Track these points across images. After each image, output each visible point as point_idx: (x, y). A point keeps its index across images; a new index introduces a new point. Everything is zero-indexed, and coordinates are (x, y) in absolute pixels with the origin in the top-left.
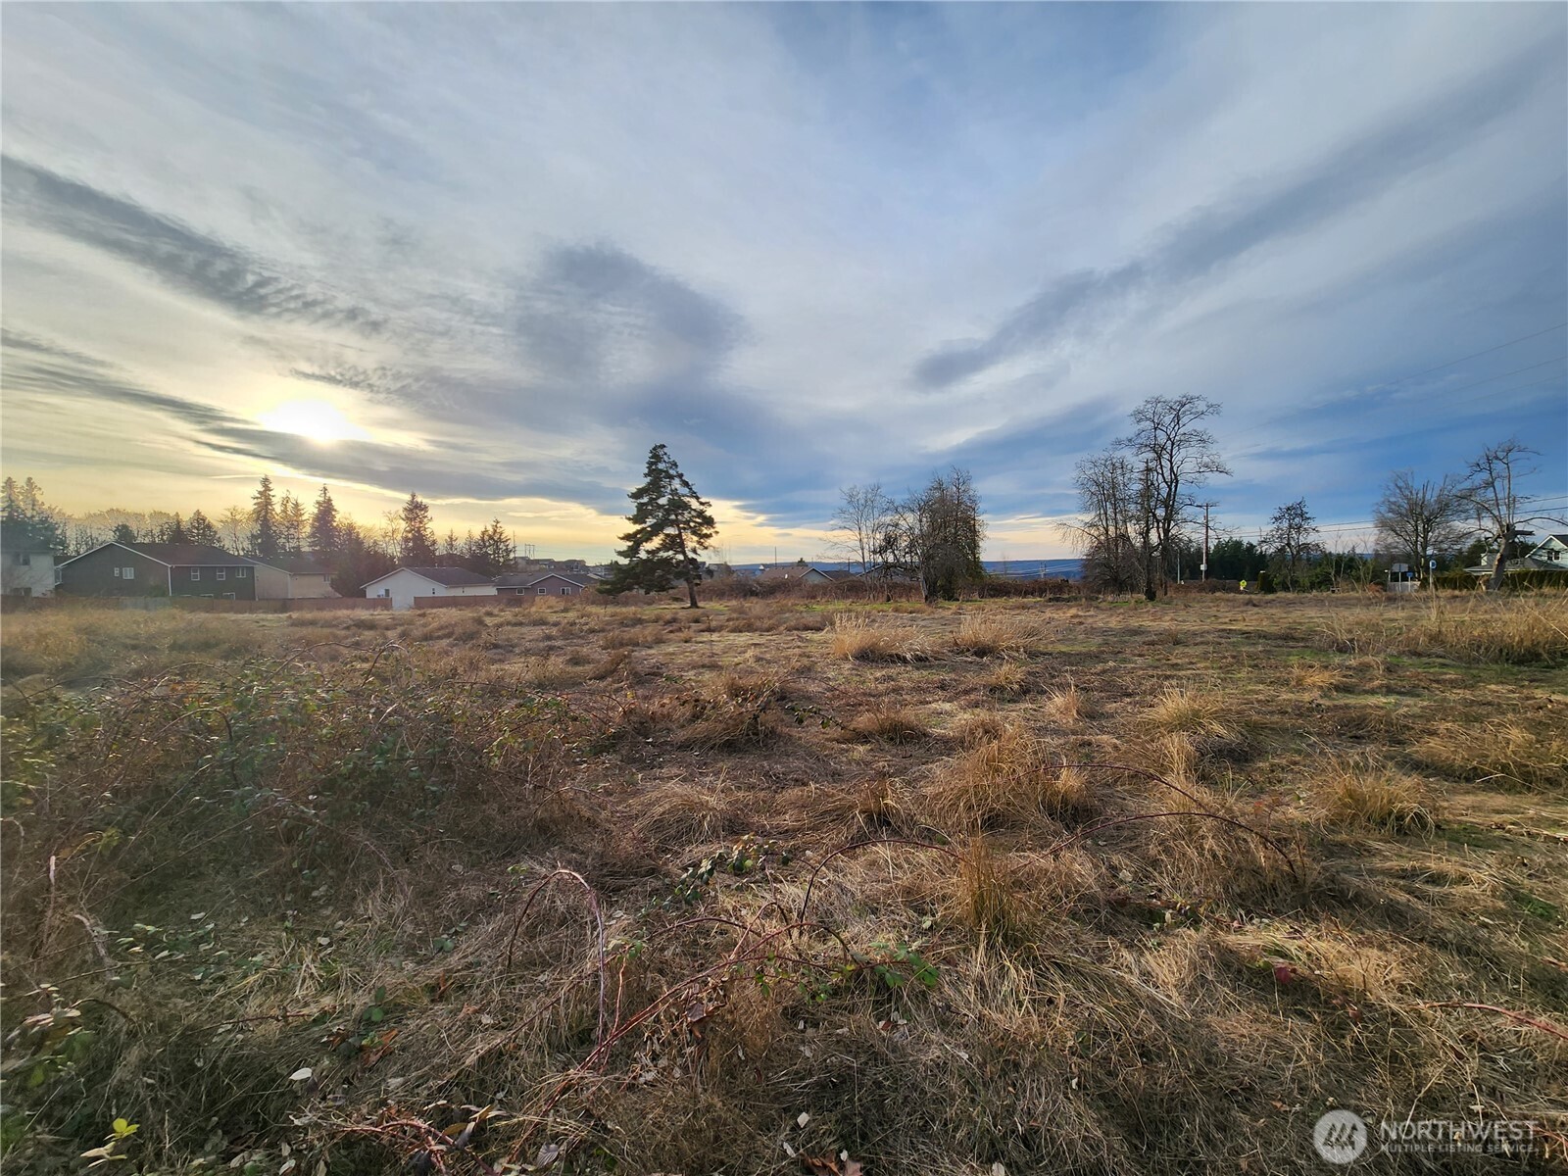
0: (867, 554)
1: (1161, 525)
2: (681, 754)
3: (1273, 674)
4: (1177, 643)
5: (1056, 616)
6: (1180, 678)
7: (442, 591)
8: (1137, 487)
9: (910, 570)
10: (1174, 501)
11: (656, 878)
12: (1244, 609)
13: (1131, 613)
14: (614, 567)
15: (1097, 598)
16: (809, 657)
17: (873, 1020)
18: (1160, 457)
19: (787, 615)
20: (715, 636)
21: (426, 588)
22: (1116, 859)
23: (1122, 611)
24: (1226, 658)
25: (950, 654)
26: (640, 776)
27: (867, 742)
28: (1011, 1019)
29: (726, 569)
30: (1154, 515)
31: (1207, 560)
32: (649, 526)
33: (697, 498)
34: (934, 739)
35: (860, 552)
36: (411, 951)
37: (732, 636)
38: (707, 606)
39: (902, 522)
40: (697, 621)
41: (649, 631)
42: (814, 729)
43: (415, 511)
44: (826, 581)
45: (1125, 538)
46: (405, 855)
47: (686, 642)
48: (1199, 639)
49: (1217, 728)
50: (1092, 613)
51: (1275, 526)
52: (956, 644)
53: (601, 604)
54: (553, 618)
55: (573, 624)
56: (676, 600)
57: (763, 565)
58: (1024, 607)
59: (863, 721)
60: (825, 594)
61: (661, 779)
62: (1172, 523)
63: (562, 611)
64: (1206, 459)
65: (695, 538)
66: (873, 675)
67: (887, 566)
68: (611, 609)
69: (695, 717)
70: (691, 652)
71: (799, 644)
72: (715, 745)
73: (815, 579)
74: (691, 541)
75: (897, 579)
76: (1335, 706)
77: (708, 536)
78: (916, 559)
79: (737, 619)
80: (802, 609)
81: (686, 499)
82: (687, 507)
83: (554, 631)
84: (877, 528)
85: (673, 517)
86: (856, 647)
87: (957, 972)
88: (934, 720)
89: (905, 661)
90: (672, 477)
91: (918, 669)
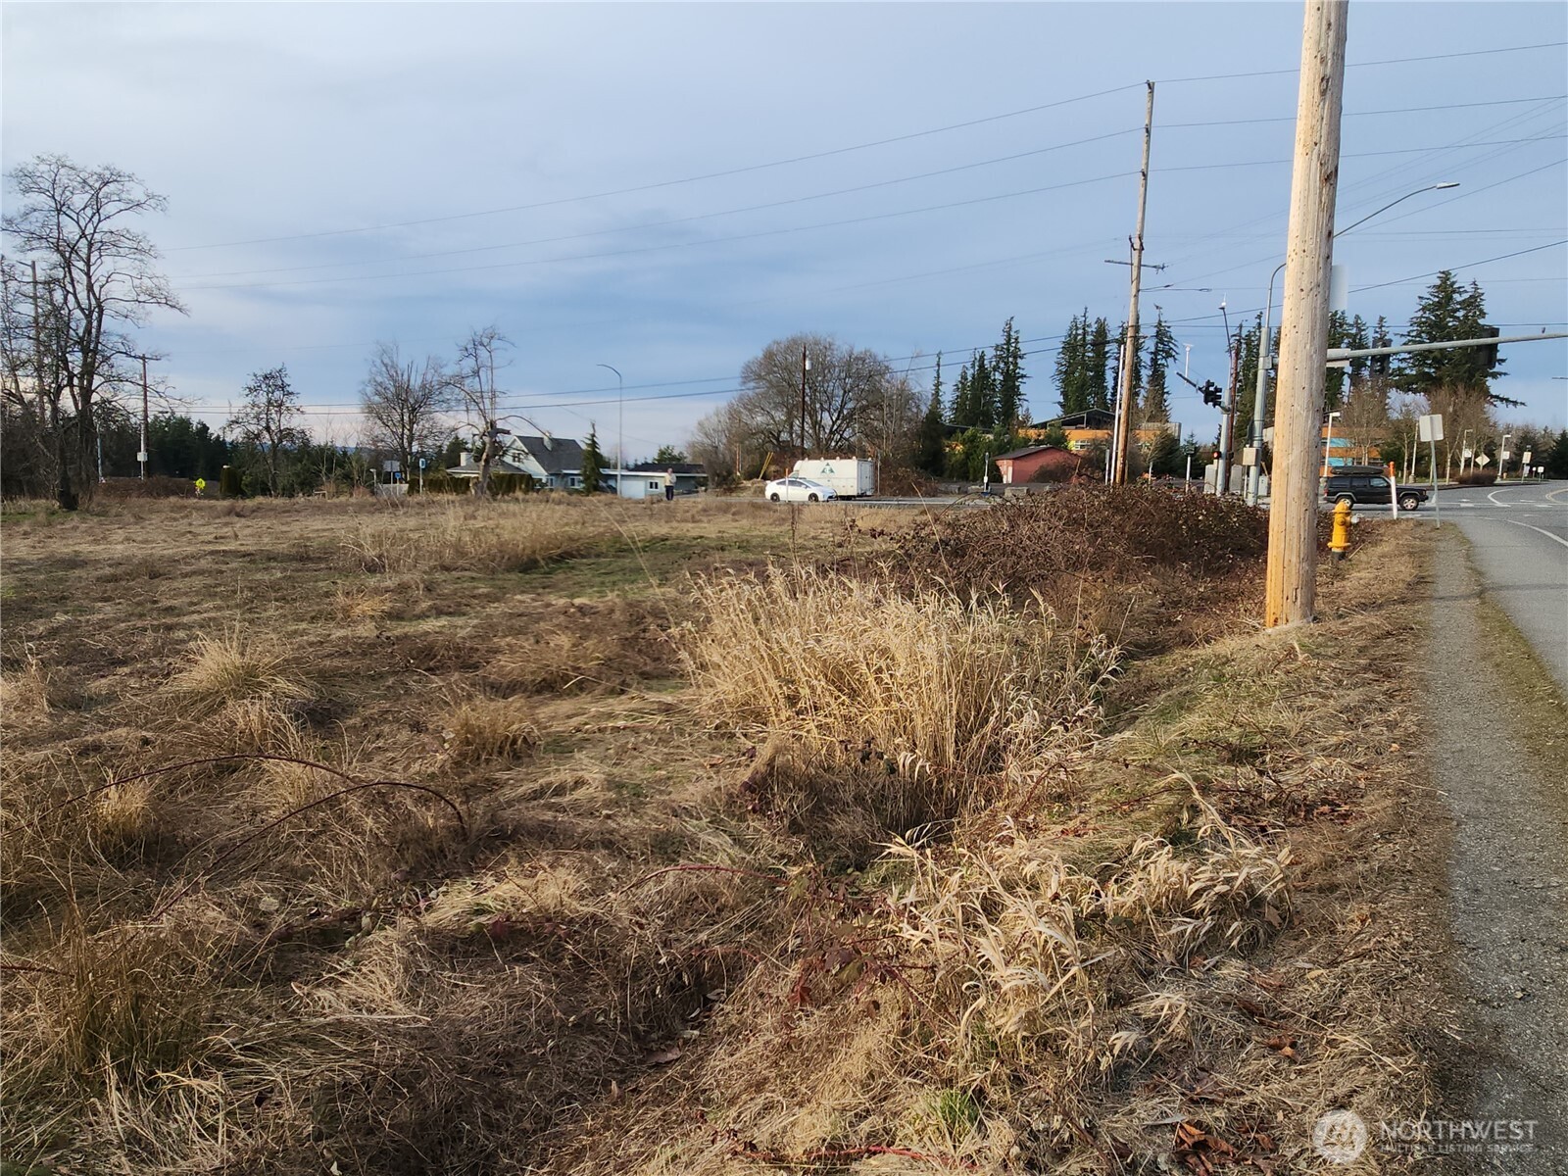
3: (309, 608)
4: (154, 575)
31: (147, 443)
49: (285, 686)
51: (249, 399)
64: (147, 282)
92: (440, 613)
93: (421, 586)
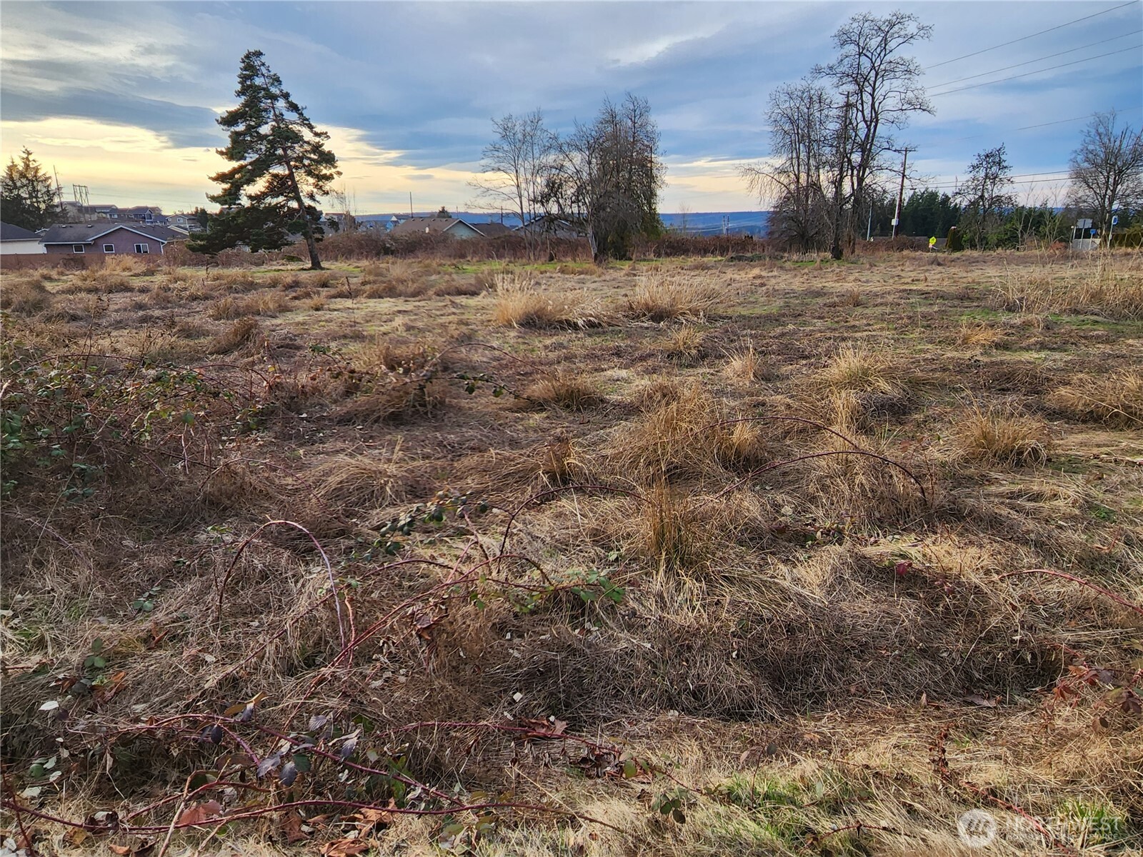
0: (525, 203)
1: (855, 172)
2: (343, 428)
3: (943, 334)
4: (857, 304)
5: (737, 277)
6: (856, 340)
8: (833, 126)
9: (577, 223)
10: (872, 144)
11: (349, 538)
12: (929, 267)
13: (816, 273)
14: (201, 217)
15: (782, 257)
16: (467, 324)
17: (569, 629)
18: (861, 91)
19: (433, 277)
20: (351, 303)
22: (779, 498)
23: (806, 271)
24: (902, 318)
25: (625, 319)
26: (301, 452)
27: (542, 410)
28: (685, 618)
29: (352, 222)
30: (849, 161)
31: (899, 213)
32: (251, 164)
33: (311, 127)
34: (612, 405)
35: (517, 200)
37: (372, 303)
38: (333, 267)
39: (567, 164)
40: (324, 285)
42: (484, 400)
44: (475, 235)
45: (815, 187)
47: (317, 309)
48: (879, 300)
49: (883, 385)
50: (775, 273)
51: (971, 175)
52: (631, 308)
53: (196, 264)
54: (137, 283)
55: (167, 289)
56: (291, 259)
57: (397, 216)
58: (704, 267)
59: (538, 388)
60: (475, 253)
61: (327, 454)
62: (868, 171)
63: (145, 274)
64: (910, 95)
65: (311, 180)
66: (541, 344)
67: (549, 219)
68: (215, 271)
69: (348, 393)
70: (326, 321)
71: (454, 310)
72: (379, 417)
73: (463, 234)
74: (306, 184)
75: (561, 234)
76: (992, 362)
77: (329, 178)
78: (584, 210)
79: (375, 282)
80: (450, 270)
81: (296, 128)
82: (297, 138)
83: (144, 298)
84: (537, 171)
85: (280, 152)
86: (521, 312)
87: (640, 591)
88: (609, 387)
89: (575, 327)
90: (274, 98)
91: (590, 336)
92: (1043, 346)
93: (1042, 325)
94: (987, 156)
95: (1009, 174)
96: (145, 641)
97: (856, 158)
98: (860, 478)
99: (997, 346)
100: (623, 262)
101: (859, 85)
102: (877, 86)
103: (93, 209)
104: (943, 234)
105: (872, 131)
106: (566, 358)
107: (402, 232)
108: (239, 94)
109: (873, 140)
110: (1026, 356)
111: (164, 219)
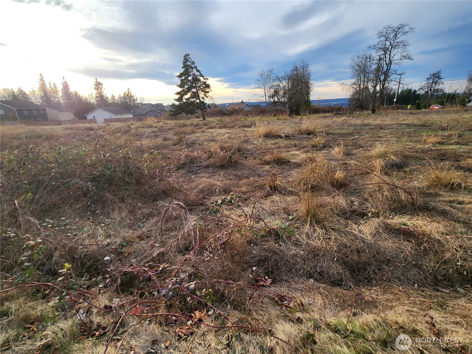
0: (267, 98)
1: (382, 83)
2: (206, 169)
3: (416, 139)
4: (381, 128)
5: (337, 120)
6: (381, 141)
7: (113, 116)
8: (374, 67)
9: (283, 104)
10: (388, 72)
12: (409, 115)
13: (366, 118)
14: (173, 105)
15: (353, 113)
16: (247, 136)
17: (274, 244)
18: (385, 53)
19: (238, 122)
20: (213, 130)
21: (108, 115)
22: (353, 199)
23: (362, 117)
24: (399, 133)
25: (298, 135)
26: (193, 177)
27: (269, 165)
28: (317, 243)
29: (215, 106)
30: (380, 79)
31: (397, 97)
32: (186, 89)
33: (203, 77)
34: (292, 163)
35: (265, 97)
36: (130, 227)
37: (219, 130)
38: (209, 120)
39: (281, 85)
40: (206, 125)
41: (190, 129)
42: (250, 161)
43: (98, 85)
44: (251, 109)
45: (367, 88)
46: (122, 200)
47: (203, 132)
48: (390, 127)
49: (393, 157)
50: (350, 118)
51: (427, 82)
52: (300, 131)
53: (171, 120)
54: (155, 125)
55: (162, 127)
56: (197, 117)
57: (229, 104)
58: (325, 117)
59: (268, 157)
60: (251, 114)
61: (201, 177)
62: (386, 82)
63: (157, 123)
64: (404, 54)
65: (203, 93)
66: (270, 143)
67: (275, 102)
68: (175, 121)
69: (209, 158)
70: (205, 136)
71: (243, 132)
72: (217, 166)
73: (248, 109)
74: (201, 94)
75: (278, 107)
76: (437, 149)
77: (208, 92)
78: (286, 99)
79: (220, 124)
80: (243, 120)
81: (199, 77)
82: (199, 80)
83: (156, 130)
84: (271, 87)
85: (194, 85)
86: (264, 132)
87: (300, 231)
88: (292, 157)
89: (281, 137)
90: (193, 68)
91: (286, 140)
92: (458, 143)
93: (457, 135)
94: (434, 75)
95: (442, 81)
96: (139, 237)
97: (382, 77)
98: (386, 193)
99: (439, 143)
100: (298, 116)
101: (385, 51)
102: (392, 51)
103: (145, 104)
104: (413, 104)
105: (389, 67)
106: (278, 147)
107: (229, 109)
108: (183, 68)
109: (389, 71)
110: (451, 147)
111: (164, 107)
